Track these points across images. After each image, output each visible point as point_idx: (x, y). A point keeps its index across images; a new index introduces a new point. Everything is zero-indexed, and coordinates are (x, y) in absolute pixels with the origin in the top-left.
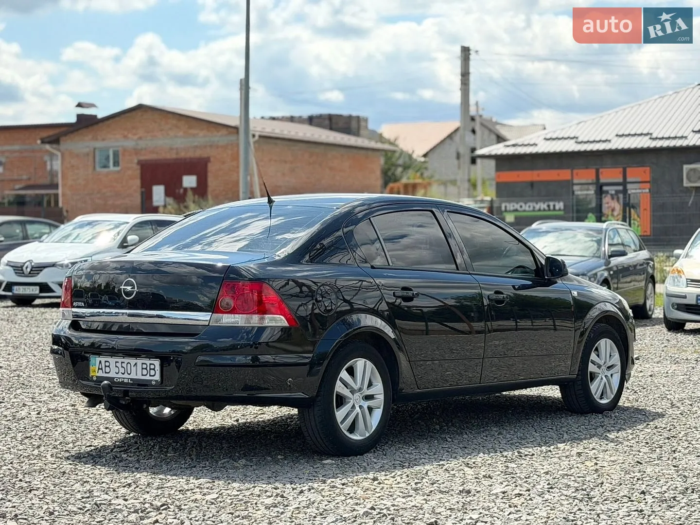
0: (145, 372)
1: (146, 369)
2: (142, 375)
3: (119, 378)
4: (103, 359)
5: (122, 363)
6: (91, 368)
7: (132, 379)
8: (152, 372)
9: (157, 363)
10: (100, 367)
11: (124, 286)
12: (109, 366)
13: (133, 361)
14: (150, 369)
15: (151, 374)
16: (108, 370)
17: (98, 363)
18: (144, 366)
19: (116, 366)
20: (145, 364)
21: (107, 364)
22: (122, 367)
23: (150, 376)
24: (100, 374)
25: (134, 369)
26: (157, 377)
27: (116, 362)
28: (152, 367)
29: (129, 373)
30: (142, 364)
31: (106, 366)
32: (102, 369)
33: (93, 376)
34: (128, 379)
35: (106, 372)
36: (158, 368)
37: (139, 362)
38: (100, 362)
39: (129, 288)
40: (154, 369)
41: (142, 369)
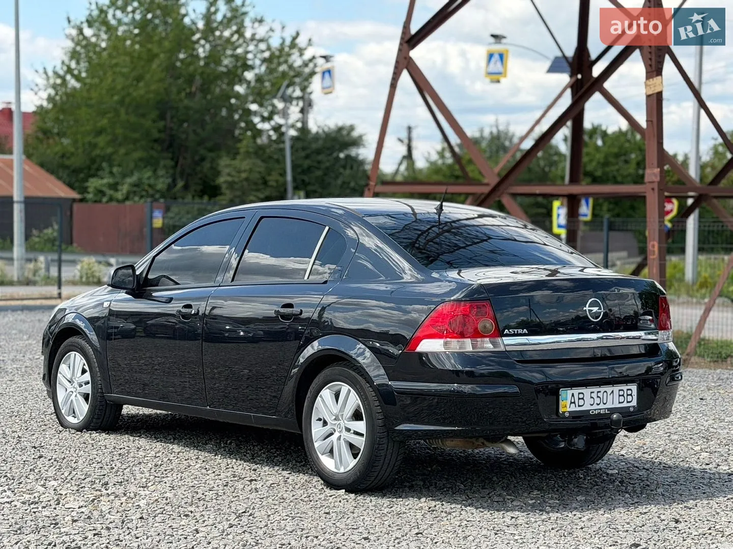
0: (622, 399)
1: (623, 395)
2: (620, 403)
3: (595, 410)
4: (576, 391)
5: (598, 392)
6: (561, 403)
7: (609, 409)
8: (630, 398)
9: (634, 388)
10: (573, 401)
11: (589, 307)
12: (583, 399)
13: (609, 389)
14: (628, 395)
15: (629, 400)
16: (581, 402)
17: (569, 396)
18: (621, 393)
19: (591, 397)
20: (623, 390)
21: (581, 396)
22: (598, 397)
23: (628, 402)
24: (573, 408)
25: (610, 397)
26: (634, 403)
27: (591, 393)
28: (629, 392)
29: (605, 402)
30: (620, 390)
31: (579, 399)
32: (574, 403)
33: (564, 412)
34: (605, 409)
35: (579, 406)
36: (635, 393)
37: (616, 389)
38: (573, 395)
39: (595, 309)
40: (631, 395)
41: (620, 396)
